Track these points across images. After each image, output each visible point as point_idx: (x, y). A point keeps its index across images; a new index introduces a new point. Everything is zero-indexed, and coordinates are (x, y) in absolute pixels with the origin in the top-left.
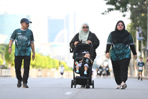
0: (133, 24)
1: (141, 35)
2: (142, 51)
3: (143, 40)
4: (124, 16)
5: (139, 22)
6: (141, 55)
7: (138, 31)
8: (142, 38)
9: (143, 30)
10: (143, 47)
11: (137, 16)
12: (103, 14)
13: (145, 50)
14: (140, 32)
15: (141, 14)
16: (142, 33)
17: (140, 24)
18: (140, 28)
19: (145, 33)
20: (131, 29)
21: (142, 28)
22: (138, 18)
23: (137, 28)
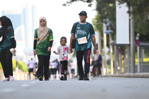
0: (100, 15)
1: (109, 28)
2: (111, 47)
3: (111, 33)
4: (90, 6)
5: (106, 13)
6: (109, 51)
7: (106, 23)
8: (110, 31)
9: (111, 22)
10: (111, 41)
11: (103, 7)
12: (64, 5)
13: (114, 45)
14: (108, 24)
15: (108, 4)
16: (110, 25)
17: (108, 15)
18: (107, 20)
19: (113, 26)
20: (98, 22)
21: (110, 20)
22: (105, 8)
23: (104, 20)
